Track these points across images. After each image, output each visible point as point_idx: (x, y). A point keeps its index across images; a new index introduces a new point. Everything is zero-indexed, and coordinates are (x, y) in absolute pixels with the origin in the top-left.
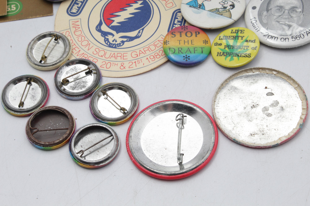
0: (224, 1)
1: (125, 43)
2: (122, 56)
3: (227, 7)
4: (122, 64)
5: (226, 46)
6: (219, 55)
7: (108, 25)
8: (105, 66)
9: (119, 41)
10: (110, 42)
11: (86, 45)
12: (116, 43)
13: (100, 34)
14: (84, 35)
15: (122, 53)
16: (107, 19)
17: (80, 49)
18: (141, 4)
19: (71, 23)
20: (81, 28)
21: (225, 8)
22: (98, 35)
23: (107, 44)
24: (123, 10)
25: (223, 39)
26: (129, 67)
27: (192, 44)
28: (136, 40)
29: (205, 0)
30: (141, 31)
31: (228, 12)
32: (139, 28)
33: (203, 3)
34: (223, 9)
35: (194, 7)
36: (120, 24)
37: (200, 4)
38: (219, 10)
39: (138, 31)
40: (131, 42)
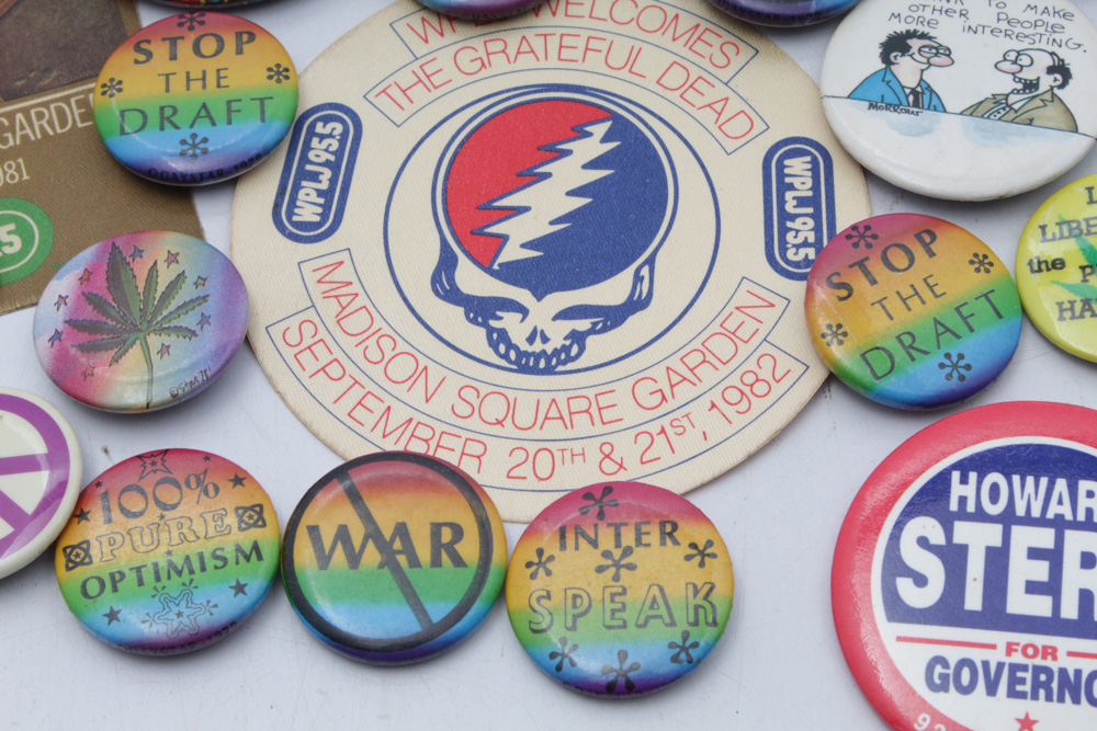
0: (1012, 56)
1: (591, 341)
2: (594, 410)
3: (1038, 79)
4: (607, 449)
6: (1067, 314)
7: (484, 263)
8: (526, 470)
9: (558, 333)
10: (516, 348)
11: (412, 379)
12: (549, 348)
13: (461, 310)
14: (386, 330)
15: (591, 393)
16: (472, 233)
17: (389, 401)
18: (605, 140)
19: (311, 279)
20: (362, 295)
21: (1031, 86)
22: (450, 319)
23: (505, 357)
24: (530, 177)
25: (1062, 237)
26: (644, 460)
27: (937, 296)
28: (633, 321)
29: (925, 66)
30: (645, 272)
31: (1052, 101)
32: (634, 260)
33: (921, 79)
34: (1024, 93)
35: (891, 105)
36: (538, 250)
37: (914, 85)
38: (1006, 99)
39: (629, 273)
40: (613, 332)
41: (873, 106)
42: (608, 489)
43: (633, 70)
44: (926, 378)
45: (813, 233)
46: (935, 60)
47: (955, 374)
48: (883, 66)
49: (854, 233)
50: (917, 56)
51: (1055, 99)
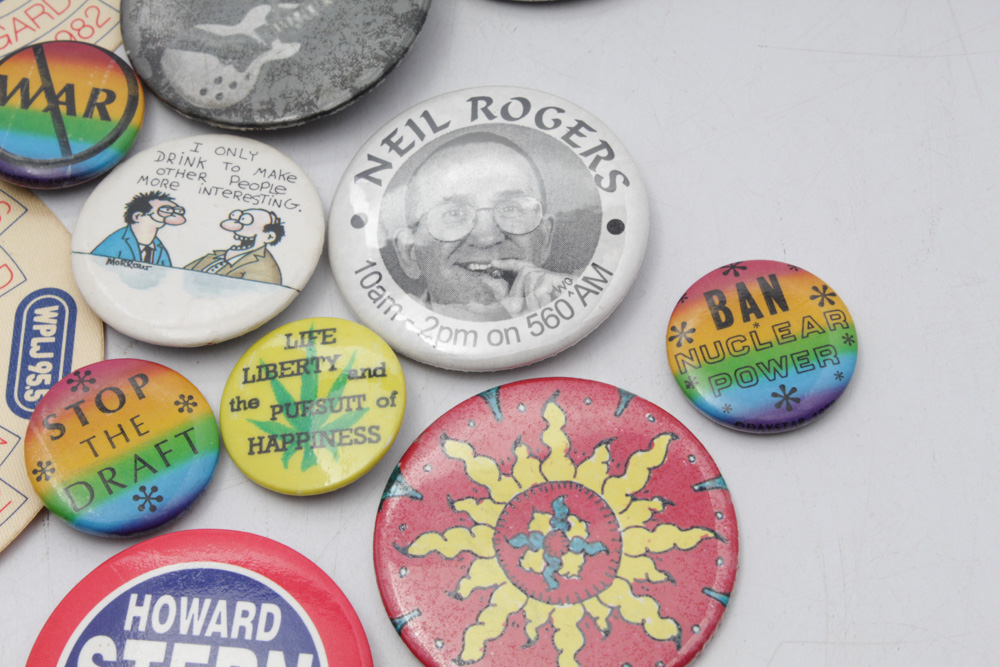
0: (237, 215)
3: (255, 236)
5: (277, 409)
6: (256, 449)
21: (248, 242)
25: (260, 379)
27: (140, 434)
29: (161, 225)
31: (264, 257)
33: (156, 237)
34: (241, 249)
35: (126, 260)
37: (147, 243)
38: (225, 255)
41: (111, 261)
44: (121, 509)
45: (50, 376)
46: (170, 219)
47: (147, 505)
48: (125, 224)
49: (76, 378)
50: (155, 216)
51: (267, 254)
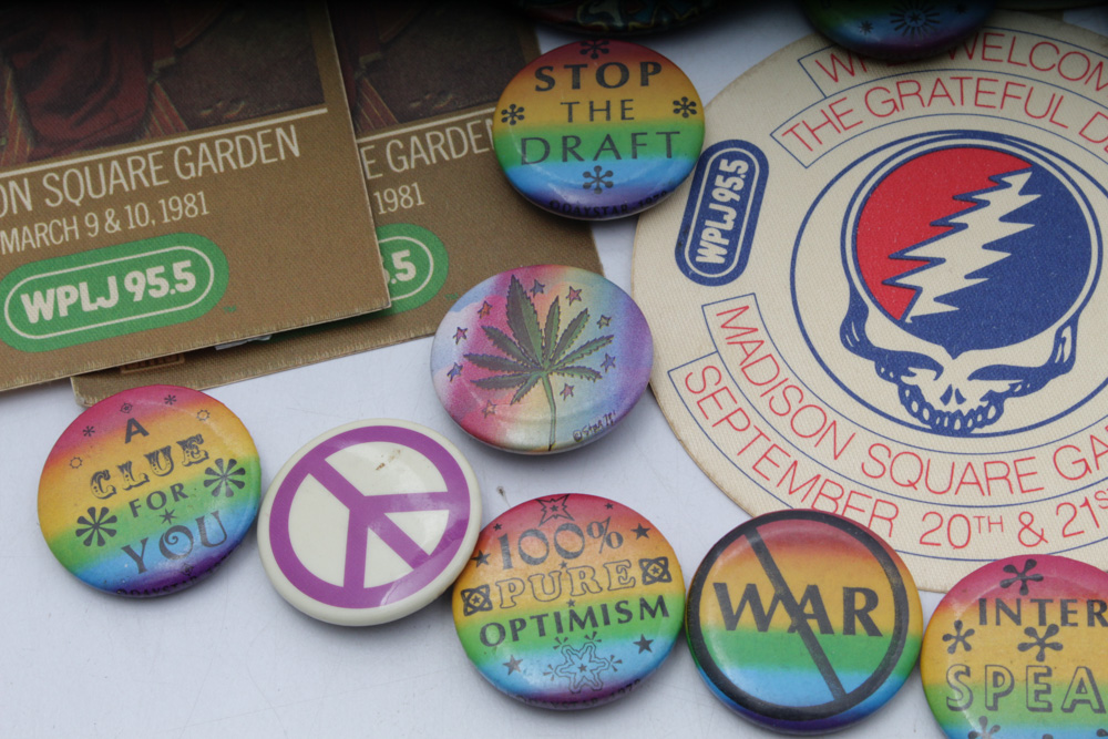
1: (1009, 403)
2: (1013, 477)
4: (1026, 519)
7: (896, 315)
8: (940, 536)
9: (974, 394)
10: (930, 407)
11: (820, 434)
12: (965, 408)
13: (871, 364)
14: (793, 381)
16: (883, 283)
17: (796, 455)
18: (1023, 192)
19: (715, 323)
20: (768, 343)
22: (861, 372)
23: (918, 415)
24: (945, 228)
26: (1067, 533)
28: (1055, 385)
30: (1067, 333)
32: (1055, 321)
36: (954, 306)
39: (1051, 332)
40: (1033, 395)
42: (1031, 561)
43: (1054, 119)
